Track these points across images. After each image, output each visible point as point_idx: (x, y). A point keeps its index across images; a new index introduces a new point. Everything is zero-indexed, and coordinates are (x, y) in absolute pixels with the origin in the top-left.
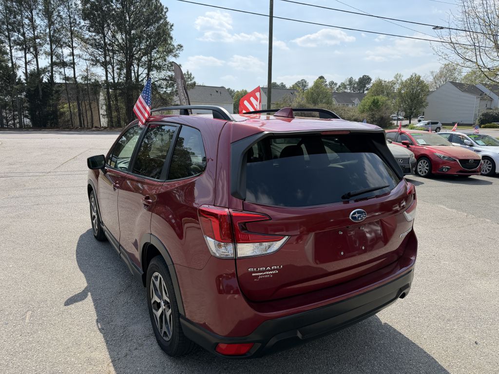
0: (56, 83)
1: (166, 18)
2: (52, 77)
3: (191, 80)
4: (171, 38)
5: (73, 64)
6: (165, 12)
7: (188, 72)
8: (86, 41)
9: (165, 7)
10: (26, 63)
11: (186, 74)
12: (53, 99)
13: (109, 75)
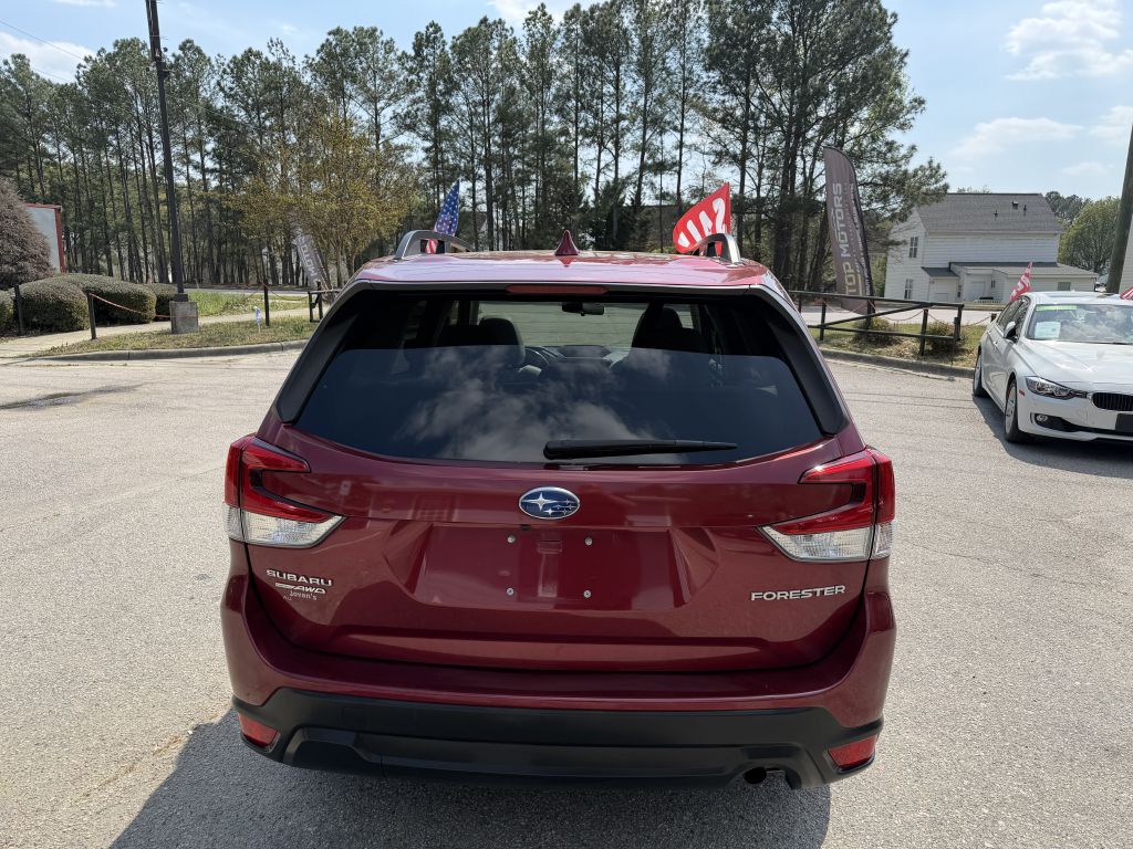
0: (644, 207)
1: (890, 38)
2: (638, 194)
3: (936, 182)
4: (898, 85)
5: (677, 166)
6: (890, 25)
7: (930, 162)
8: (710, 114)
9: (889, 13)
10: (599, 171)
11: (927, 166)
12: (634, 239)
13: (748, 182)
